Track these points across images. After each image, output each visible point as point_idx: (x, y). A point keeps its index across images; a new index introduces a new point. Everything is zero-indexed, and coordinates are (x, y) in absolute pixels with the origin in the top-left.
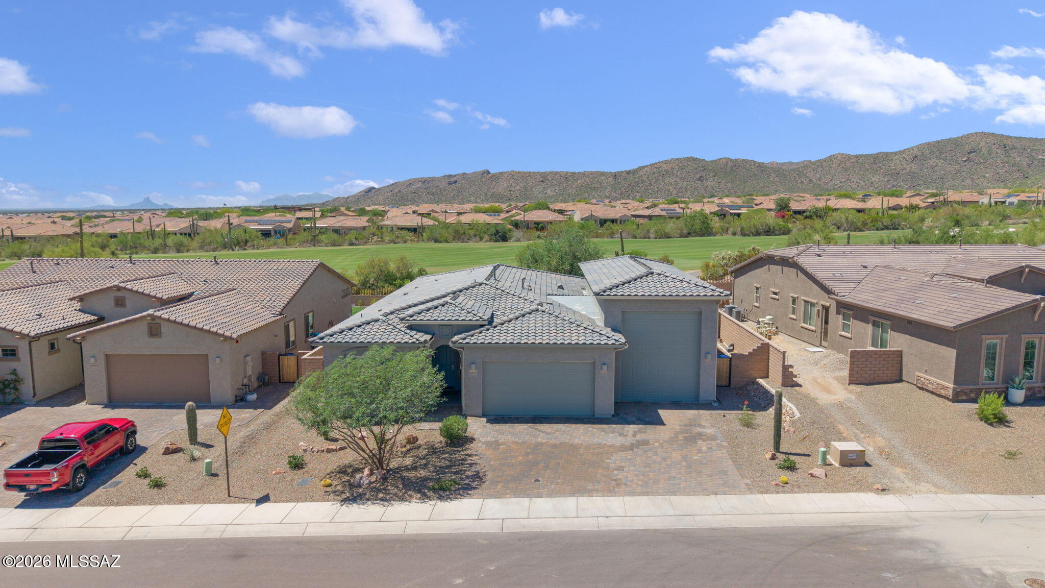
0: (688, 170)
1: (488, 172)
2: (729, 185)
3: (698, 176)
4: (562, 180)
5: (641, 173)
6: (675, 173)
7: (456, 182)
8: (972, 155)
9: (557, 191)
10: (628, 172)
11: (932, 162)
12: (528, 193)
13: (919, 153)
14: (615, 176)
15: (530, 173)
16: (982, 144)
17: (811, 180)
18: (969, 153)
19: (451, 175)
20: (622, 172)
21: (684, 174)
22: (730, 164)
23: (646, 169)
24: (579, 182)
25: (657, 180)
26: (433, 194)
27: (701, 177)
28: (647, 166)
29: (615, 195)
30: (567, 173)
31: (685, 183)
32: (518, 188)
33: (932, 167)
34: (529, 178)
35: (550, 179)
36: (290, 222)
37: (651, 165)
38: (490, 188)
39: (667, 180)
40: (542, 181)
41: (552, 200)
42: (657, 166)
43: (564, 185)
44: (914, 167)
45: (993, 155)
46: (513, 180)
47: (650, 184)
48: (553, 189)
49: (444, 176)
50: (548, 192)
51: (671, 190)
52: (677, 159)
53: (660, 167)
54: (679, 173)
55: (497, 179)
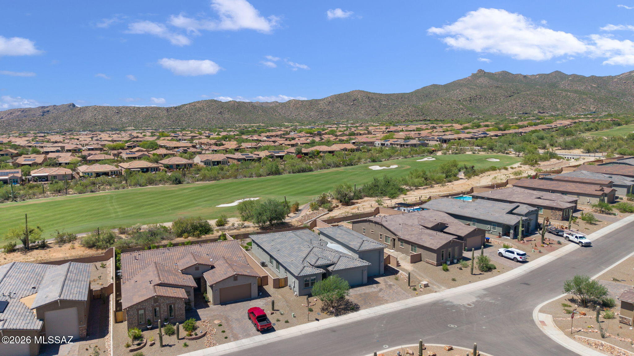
0: (212, 108)
1: (74, 106)
2: (237, 117)
3: (219, 111)
4: (131, 112)
5: (184, 108)
6: (205, 109)
7: (48, 111)
8: (355, 101)
9: (129, 119)
10: (176, 108)
11: (338, 105)
12: (108, 121)
13: (331, 100)
14: (167, 110)
15: (108, 107)
16: (359, 96)
17: (280, 114)
18: (354, 101)
19: (44, 107)
20: (172, 107)
21: (211, 110)
22: (236, 104)
23: (187, 106)
24: (143, 113)
25: (195, 113)
26: (34, 121)
27: (221, 112)
28: (187, 104)
29: (169, 122)
30: (134, 107)
31: (212, 115)
32: (100, 117)
33: (338, 108)
34: (108, 110)
35: (123, 111)
36: (18, 172)
37: (189, 104)
38: (79, 117)
39: (201, 113)
40: (117, 113)
41: (127, 125)
42: (193, 104)
43: (134, 115)
44: (329, 108)
45: (364, 102)
46: (96, 112)
47: (191, 116)
48: (127, 118)
49: (39, 107)
50: (123, 120)
51: (204, 120)
52: (205, 101)
53: (195, 105)
54: (208, 109)
55: (85, 111)
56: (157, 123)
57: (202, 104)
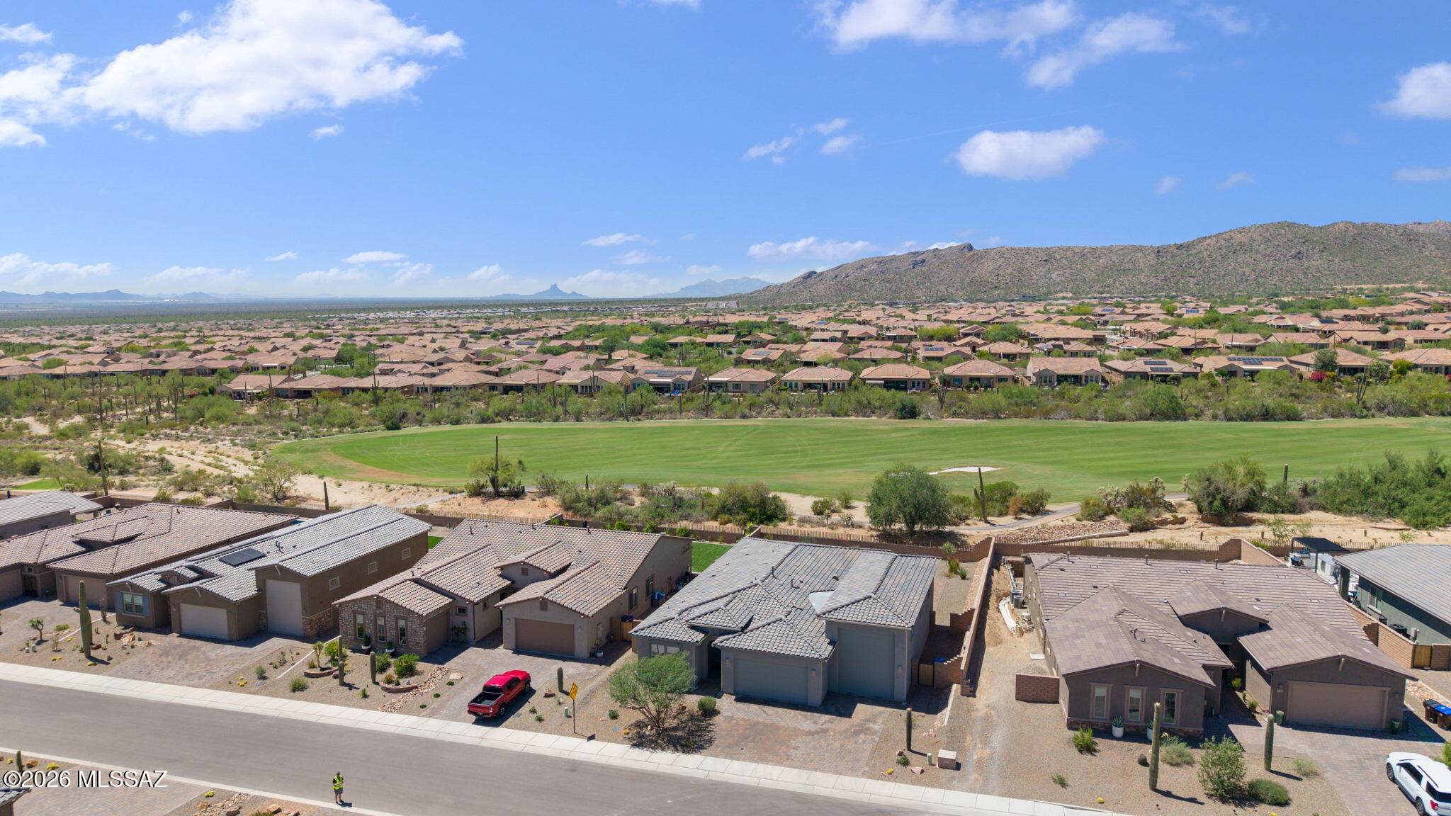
0: (1277, 244)
1: (970, 248)
2: (1348, 265)
3: (1293, 252)
4: (1076, 258)
5: (1199, 247)
6: (1256, 247)
7: (923, 261)
9: (1066, 275)
10: (1179, 247)
12: (1023, 279)
14: (1158, 252)
15: (1029, 249)
19: (917, 253)
20: (1170, 246)
21: (1270, 250)
22: (1352, 231)
23: (1208, 241)
24: (1101, 261)
25: (1225, 258)
26: (889, 281)
27: (1299, 253)
28: (1210, 237)
29: (1154, 281)
30: (1084, 248)
31: (1271, 263)
32: (1009, 271)
34: (1027, 256)
35: (1058, 257)
36: (690, 373)
37: (1217, 235)
38: (968, 271)
39: (1241, 258)
40: (1046, 261)
41: (1058, 289)
42: (1227, 236)
43: (1078, 266)
46: (1002, 260)
47: (1213, 265)
48: (1061, 272)
49: (908, 254)
50: (1054, 276)
51: (1247, 274)
52: (1262, 225)
53: (1232, 238)
54: (1262, 247)
55: (982, 258)
56: (1126, 282)
57: (1250, 234)
